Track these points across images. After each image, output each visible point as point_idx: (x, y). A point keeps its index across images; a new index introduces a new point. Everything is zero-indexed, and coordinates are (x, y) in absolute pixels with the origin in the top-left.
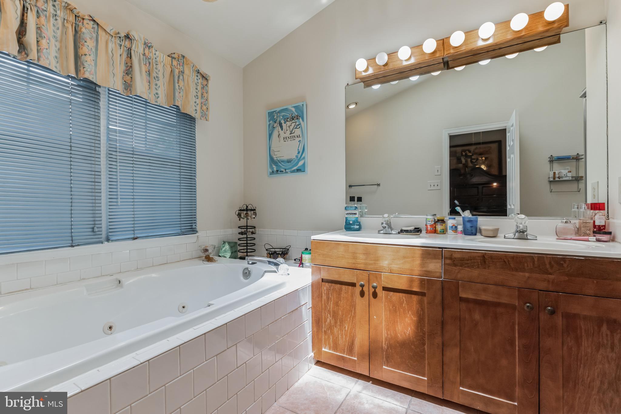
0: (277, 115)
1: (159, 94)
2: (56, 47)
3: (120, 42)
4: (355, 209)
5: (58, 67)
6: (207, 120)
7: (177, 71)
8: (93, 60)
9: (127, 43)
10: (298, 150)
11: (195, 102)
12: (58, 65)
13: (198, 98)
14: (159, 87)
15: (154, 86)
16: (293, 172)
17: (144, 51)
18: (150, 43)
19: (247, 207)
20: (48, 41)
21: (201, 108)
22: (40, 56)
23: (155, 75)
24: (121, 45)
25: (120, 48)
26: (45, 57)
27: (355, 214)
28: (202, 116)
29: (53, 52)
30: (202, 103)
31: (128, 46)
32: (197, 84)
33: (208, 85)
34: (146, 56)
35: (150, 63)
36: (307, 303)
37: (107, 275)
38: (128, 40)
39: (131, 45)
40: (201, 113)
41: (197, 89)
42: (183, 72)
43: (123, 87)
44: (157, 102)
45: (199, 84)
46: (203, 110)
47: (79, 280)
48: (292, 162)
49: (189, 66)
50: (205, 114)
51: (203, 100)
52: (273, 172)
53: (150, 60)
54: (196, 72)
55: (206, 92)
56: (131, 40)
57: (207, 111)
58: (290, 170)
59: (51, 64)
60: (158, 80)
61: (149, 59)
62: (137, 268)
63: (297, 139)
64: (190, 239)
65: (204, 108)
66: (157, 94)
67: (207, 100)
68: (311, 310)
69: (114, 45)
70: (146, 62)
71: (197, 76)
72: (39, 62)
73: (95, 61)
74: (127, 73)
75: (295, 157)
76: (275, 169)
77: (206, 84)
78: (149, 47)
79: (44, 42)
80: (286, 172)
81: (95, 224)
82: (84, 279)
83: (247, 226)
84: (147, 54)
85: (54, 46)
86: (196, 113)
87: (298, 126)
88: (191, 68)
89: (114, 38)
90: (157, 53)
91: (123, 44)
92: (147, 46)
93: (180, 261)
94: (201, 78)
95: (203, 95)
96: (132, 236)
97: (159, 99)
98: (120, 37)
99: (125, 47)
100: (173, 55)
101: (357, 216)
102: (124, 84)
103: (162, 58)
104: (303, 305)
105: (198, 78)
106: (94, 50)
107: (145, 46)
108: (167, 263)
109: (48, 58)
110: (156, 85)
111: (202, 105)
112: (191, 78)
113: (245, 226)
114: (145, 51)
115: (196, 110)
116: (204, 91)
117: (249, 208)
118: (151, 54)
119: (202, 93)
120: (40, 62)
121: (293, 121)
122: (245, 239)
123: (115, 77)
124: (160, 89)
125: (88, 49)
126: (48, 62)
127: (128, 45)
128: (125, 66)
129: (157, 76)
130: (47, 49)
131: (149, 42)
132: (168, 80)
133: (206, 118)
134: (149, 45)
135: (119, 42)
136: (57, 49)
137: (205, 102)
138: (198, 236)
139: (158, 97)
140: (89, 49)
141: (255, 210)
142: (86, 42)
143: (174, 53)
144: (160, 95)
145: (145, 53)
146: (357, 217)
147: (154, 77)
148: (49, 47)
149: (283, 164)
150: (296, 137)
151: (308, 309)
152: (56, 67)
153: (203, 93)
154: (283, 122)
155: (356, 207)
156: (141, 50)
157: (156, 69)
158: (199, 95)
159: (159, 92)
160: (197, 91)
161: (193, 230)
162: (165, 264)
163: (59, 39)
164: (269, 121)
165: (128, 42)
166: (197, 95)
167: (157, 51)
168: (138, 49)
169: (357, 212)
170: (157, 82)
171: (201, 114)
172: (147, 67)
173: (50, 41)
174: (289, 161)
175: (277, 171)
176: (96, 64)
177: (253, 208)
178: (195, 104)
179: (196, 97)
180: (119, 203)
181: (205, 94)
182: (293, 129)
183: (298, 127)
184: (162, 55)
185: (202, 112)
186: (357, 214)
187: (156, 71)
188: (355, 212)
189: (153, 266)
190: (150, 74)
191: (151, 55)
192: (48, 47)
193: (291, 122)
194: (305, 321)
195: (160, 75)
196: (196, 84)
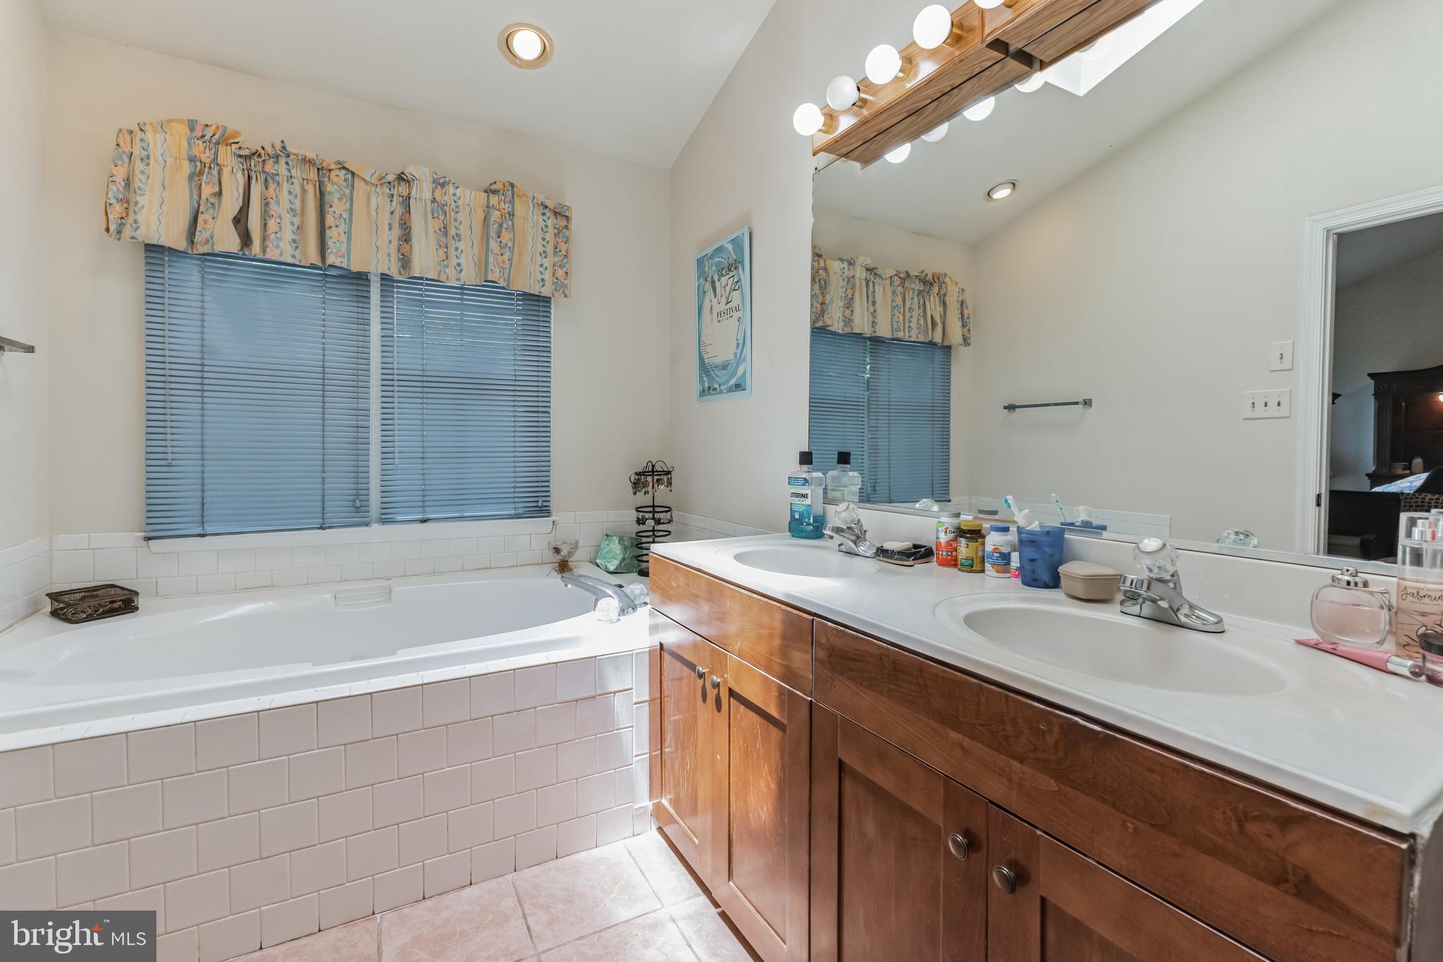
0: (709, 261)
1: (462, 264)
2: (292, 224)
3: (390, 190)
4: (804, 485)
5: (297, 256)
6: (566, 296)
7: (496, 215)
8: (345, 233)
9: (403, 189)
10: (737, 340)
11: (541, 265)
12: (297, 253)
13: (546, 257)
14: (462, 251)
15: (452, 253)
16: (730, 390)
17: (433, 195)
18: (442, 178)
19: (653, 466)
20: (278, 220)
21: (554, 275)
22: (267, 246)
23: (452, 232)
24: (393, 195)
25: (391, 201)
26: (273, 245)
27: (805, 496)
28: (556, 290)
29: (288, 235)
30: (554, 265)
31: (405, 194)
32: (544, 228)
33: (569, 226)
34: (436, 201)
35: (445, 213)
36: (632, 689)
37: (382, 578)
38: (403, 183)
39: (409, 190)
40: (554, 283)
41: (543, 239)
42: (512, 215)
43: (400, 265)
44: (458, 279)
45: (550, 229)
46: (557, 279)
47: (339, 582)
48: (729, 368)
49: (524, 198)
50: (563, 285)
51: (556, 259)
52: (704, 391)
53: (445, 207)
54: (541, 208)
55: (565, 240)
56: (409, 182)
57: (565, 279)
58: (726, 387)
59: (284, 254)
60: (459, 240)
61: (444, 205)
62: (432, 571)
63: (736, 315)
64: (537, 526)
65: (560, 273)
66: (459, 265)
67: (566, 256)
68: (648, 706)
69: (380, 198)
70: (438, 213)
71: (544, 214)
72: (264, 256)
73: (348, 233)
74: (405, 240)
75: (732, 357)
76: (706, 385)
77: (564, 225)
78: (443, 185)
79: (272, 224)
80: (721, 392)
81: (357, 495)
82: (346, 580)
83: (653, 506)
84: (438, 199)
85: (288, 224)
86: (543, 285)
87: (737, 285)
88: (530, 201)
89: (379, 186)
90: (458, 192)
91: (395, 193)
92: (439, 184)
93: (517, 566)
94: (552, 217)
95: (557, 248)
96: (420, 517)
97: (463, 273)
98: (389, 183)
99: (400, 196)
100: (493, 187)
101: (808, 501)
102: (402, 259)
103: (470, 198)
104: (615, 693)
105: (545, 218)
106: (345, 216)
107: (434, 185)
108: (490, 568)
109: (278, 246)
110: (457, 249)
111: (556, 268)
112: (529, 220)
113: (649, 507)
114: (435, 194)
115: (543, 280)
116: (560, 240)
117: (658, 468)
118: (447, 196)
119: (555, 245)
120: (266, 255)
121: (731, 274)
122: (651, 533)
123: (379, 253)
124: (464, 255)
125: (334, 217)
126: (279, 252)
127: (404, 192)
128: (403, 229)
129: (458, 232)
130: (276, 233)
131: (440, 177)
132: (479, 236)
133: (564, 292)
134: (441, 181)
135: (389, 192)
136: (294, 228)
137: (560, 261)
138: (554, 522)
139: (461, 270)
140: (336, 216)
141: (669, 473)
142: (331, 206)
143: (495, 183)
144: (464, 267)
145: (434, 198)
146: (810, 503)
147: (453, 237)
148: (280, 229)
149: (718, 373)
150: (734, 309)
151: (635, 704)
152: (293, 256)
153: (558, 244)
154: (716, 278)
155: (805, 479)
156: (427, 195)
157: (456, 220)
158: (550, 249)
159: (462, 261)
160: (544, 243)
161: (542, 510)
162: (488, 568)
163: (299, 211)
164: (699, 279)
165: (404, 186)
166: (544, 252)
167: (458, 187)
168: (423, 192)
169: (808, 492)
170: (458, 244)
171: (553, 287)
172: (441, 222)
173: (281, 219)
174: (725, 367)
175: (709, 388)
176: (349, 239)
177: (666, 469)
178: (541, 269)
179: (543, 255)
180: (397, 461)
181: (563, 247)
182: (730, 294)
183: (737, 288)
184: (468, 191)
185: (556, 283)
186: (809, 496)
187: (456, 224)
188: (804, 492)
189: (463, 570)
190: (446, 232)
191: (446, 198)
192: (277, 229)
193: (728, 276)
194: (622, 727)
195: (464, 230)
196: (542, 231)
